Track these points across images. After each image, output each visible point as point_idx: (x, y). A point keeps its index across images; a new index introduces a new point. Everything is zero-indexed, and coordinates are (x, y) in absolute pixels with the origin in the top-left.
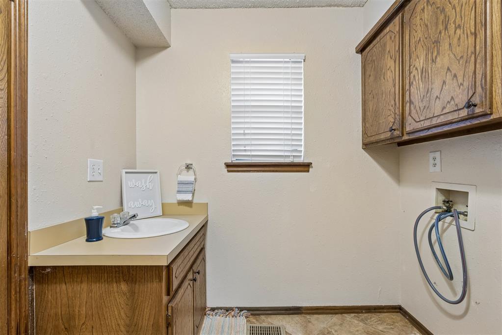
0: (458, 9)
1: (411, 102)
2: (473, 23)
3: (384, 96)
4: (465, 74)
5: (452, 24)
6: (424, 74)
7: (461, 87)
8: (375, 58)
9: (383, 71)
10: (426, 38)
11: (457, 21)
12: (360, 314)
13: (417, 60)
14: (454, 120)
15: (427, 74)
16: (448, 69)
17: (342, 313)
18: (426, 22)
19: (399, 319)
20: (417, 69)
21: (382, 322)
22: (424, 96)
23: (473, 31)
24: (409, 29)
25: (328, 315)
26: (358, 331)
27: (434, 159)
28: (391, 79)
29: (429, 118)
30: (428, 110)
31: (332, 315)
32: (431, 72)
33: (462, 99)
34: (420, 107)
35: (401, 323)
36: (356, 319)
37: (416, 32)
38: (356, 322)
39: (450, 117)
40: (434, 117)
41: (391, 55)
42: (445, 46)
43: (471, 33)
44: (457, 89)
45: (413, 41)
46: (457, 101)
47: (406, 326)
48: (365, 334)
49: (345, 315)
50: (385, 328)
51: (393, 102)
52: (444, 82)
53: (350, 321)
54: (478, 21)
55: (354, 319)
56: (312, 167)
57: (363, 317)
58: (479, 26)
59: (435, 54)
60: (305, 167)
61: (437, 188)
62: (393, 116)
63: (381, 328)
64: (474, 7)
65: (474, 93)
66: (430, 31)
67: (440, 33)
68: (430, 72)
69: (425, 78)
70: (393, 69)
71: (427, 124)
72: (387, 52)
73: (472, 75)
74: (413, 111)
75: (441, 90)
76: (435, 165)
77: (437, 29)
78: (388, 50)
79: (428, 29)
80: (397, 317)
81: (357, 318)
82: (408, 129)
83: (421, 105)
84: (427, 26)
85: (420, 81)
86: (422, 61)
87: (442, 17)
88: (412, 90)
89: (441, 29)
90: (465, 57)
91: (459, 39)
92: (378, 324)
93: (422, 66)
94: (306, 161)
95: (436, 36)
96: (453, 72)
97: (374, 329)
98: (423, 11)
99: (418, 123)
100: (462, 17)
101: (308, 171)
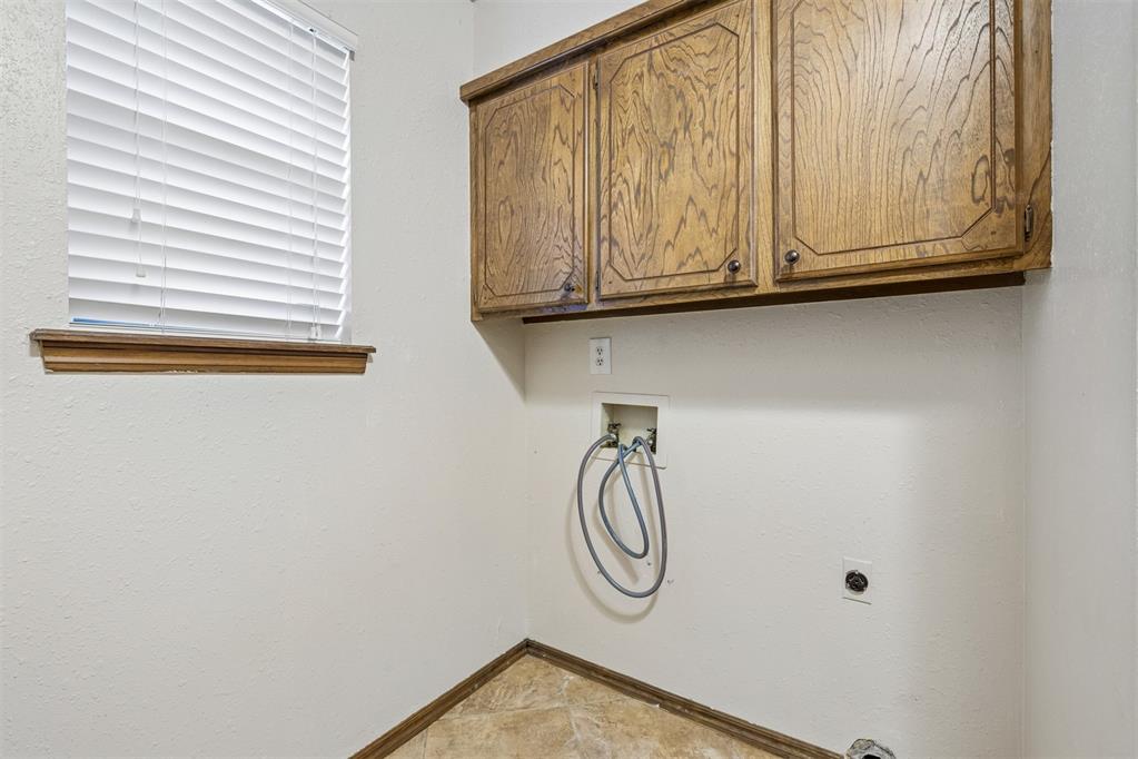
0: (708, 105)
1: (612, 242)
2: (733, 138)
3: (543, 215)
4: (721, 216)
5: (697, 126)
6: (642, 195)
7: (714, 235)
8: (516, 128)
9: (542, 163)
10: (647, 132)
11: (707, 124)
12: (471, 697)
13: (628, 165)
14: (700, 288)
15: (648, 196)
16: (691, 199)
17: (437, 718)
18: (647, 102)
19: (532, 665)
20: (625, 181)
21: (513, 688)
22: (641, 235)
23: (734, 150)
24: (608, 100)
25: (411, 741)
26: (488, 736)
27: (600, 351)
28: (564, 185)
29: (654, 277)
30: (651, 263)
31: (420, 734)
32: (658, 195)
33: (714, 253)
34: (632, 255)
35: (540, 673)
36: (471, 713)
37: (625, 112)
38: (475, 718)
39: (693, 282)
40: (662, 276)
41: (564, 137)
42: (684, 157)
43: (731, 152)
44: (706, 237)
45: (617, 127)
46: (706, 256)
47: (550, 673)
48: (503, 732)
49: (445, 716)
50: (526, 698)
51: (567, 233)
52: (683, 220)
53: (463, 725)
54: (742, 137)
55: (466, 714)
56: (371, 361)
57: (479, 699)
58: (743, 146)
59: (665, 166)
60: (353, 359)
61: (603, 404)
62: (569, 261)
63: (519, 702)
64: (735, 114)
65: (735, 250)
66: (654, 121)
67: (675, 131)
68: (654, 194)
69: (644, 202)
70: (568, 166)
71: (648, 286)
72: (553, 127)
73: (731, 218)
74: (618, 261)
75: (677, 233)
76: (600, 362)
77: (668, 123)
78: (554, 123)
79: (650, 116)
80: (528, 663)
81: (472, 709)
82: (605, 291)
83: (635, 249)
84: (648, 109)
85: (633, 206)
86: (637, 170)
87: (678, 106)
88: (615, 219)
89: (678, 126)
90: (721, 187)
91: (710, 155)
92: (511, 697)
93: (637, 179)
94: (357, 341)
95: (668, 135)
96: (700, 207)
97: (512, 713)
98: (640, 78)
99: (629, 283)
100: (714, 121)
101: (362, 371)
